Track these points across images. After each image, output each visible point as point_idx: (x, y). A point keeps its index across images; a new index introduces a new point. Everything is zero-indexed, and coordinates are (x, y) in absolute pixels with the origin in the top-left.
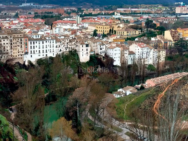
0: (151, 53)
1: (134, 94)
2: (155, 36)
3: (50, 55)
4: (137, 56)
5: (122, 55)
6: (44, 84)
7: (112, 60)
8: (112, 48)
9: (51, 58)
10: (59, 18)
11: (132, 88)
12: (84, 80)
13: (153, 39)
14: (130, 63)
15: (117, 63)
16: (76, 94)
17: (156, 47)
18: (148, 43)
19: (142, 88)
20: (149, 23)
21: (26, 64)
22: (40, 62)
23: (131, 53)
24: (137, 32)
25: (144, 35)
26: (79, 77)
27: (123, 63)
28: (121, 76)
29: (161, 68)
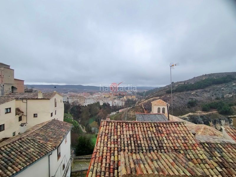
0: (121, 102)
1: (116, 114)
2: (121, 98)
3: (91, 103)
4: (116, 103)
5: (112, 103)
6: (89, 112)
7: (109, 105)
8: (109, 101)
9: (92, 104)
10: (94, 93)
11: (115, 112)
12: (101, 110)
13: (121, 99)
14: (115, 105)
15: (111, 105)
16: (99, 114)
17: (122, 101)
18: (120, 100)
19: (118, 112)
20: (120, 95)
21: (84, 106)
22: (88, 105)
23: (115, 102)
24: (117, 97)
25: (118, 98)
26: (100, 110)
27: (113, 105)
28: (112, 109)
29: (123, 106)
